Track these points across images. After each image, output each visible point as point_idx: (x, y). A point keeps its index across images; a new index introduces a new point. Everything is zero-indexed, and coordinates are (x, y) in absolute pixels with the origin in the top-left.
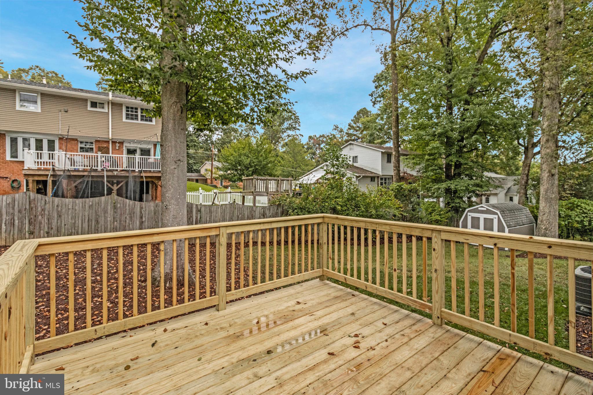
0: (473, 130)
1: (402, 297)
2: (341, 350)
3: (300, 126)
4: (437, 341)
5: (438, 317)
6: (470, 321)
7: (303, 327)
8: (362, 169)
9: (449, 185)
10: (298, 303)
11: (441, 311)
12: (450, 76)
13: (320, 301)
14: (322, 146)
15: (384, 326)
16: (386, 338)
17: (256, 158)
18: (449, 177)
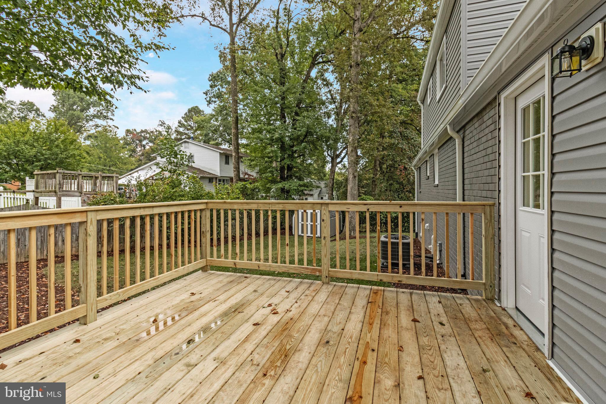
0: (301, 138)
1: (295, 267)
2: (263, 319)
3: (113, 115)
4: (332, 294)
5: (327, 277)
6: (351, 273)
7: (213, 312)
8: (199, 169)
9: (284, 185)
10: (193, 294)
11: (329, 271)
12: (284, 89)
13: (216, 288)
14: (144, 143)
15: (287, 294)
16: (295, 301)
17: (48, 149)
18: (283, 179)
